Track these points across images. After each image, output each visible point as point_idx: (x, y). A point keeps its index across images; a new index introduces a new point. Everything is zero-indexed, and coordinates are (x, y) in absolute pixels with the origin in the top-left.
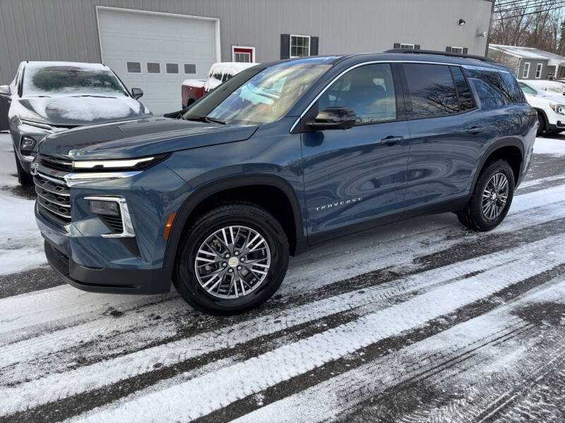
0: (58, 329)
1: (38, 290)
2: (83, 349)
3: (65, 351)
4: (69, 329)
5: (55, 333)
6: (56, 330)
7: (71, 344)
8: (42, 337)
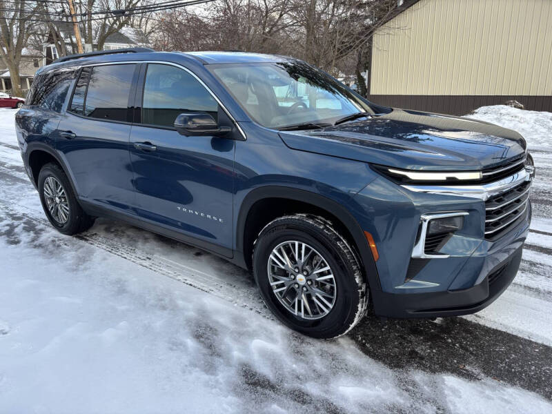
0: (530, 288)
1: (516, 337)
2: (527, 269)
3: (538, 274)
4: (523, 284)
5: (536, 287)
6: (533, 289)
7: (530, 275)
8: (546, 289)
